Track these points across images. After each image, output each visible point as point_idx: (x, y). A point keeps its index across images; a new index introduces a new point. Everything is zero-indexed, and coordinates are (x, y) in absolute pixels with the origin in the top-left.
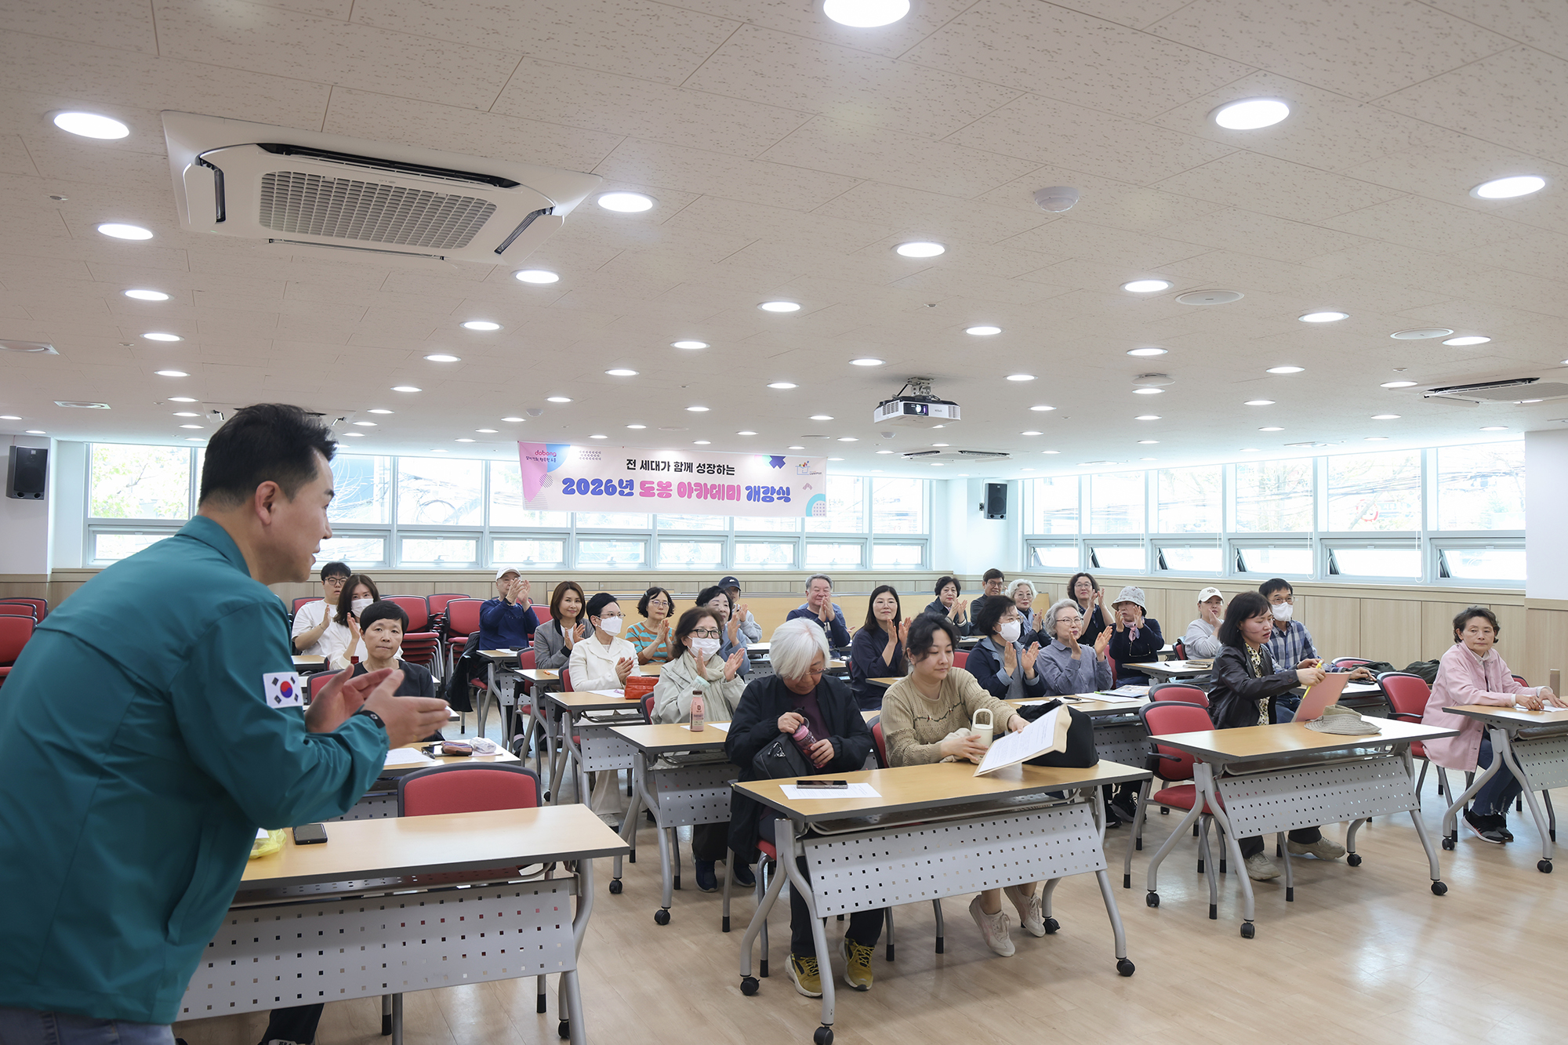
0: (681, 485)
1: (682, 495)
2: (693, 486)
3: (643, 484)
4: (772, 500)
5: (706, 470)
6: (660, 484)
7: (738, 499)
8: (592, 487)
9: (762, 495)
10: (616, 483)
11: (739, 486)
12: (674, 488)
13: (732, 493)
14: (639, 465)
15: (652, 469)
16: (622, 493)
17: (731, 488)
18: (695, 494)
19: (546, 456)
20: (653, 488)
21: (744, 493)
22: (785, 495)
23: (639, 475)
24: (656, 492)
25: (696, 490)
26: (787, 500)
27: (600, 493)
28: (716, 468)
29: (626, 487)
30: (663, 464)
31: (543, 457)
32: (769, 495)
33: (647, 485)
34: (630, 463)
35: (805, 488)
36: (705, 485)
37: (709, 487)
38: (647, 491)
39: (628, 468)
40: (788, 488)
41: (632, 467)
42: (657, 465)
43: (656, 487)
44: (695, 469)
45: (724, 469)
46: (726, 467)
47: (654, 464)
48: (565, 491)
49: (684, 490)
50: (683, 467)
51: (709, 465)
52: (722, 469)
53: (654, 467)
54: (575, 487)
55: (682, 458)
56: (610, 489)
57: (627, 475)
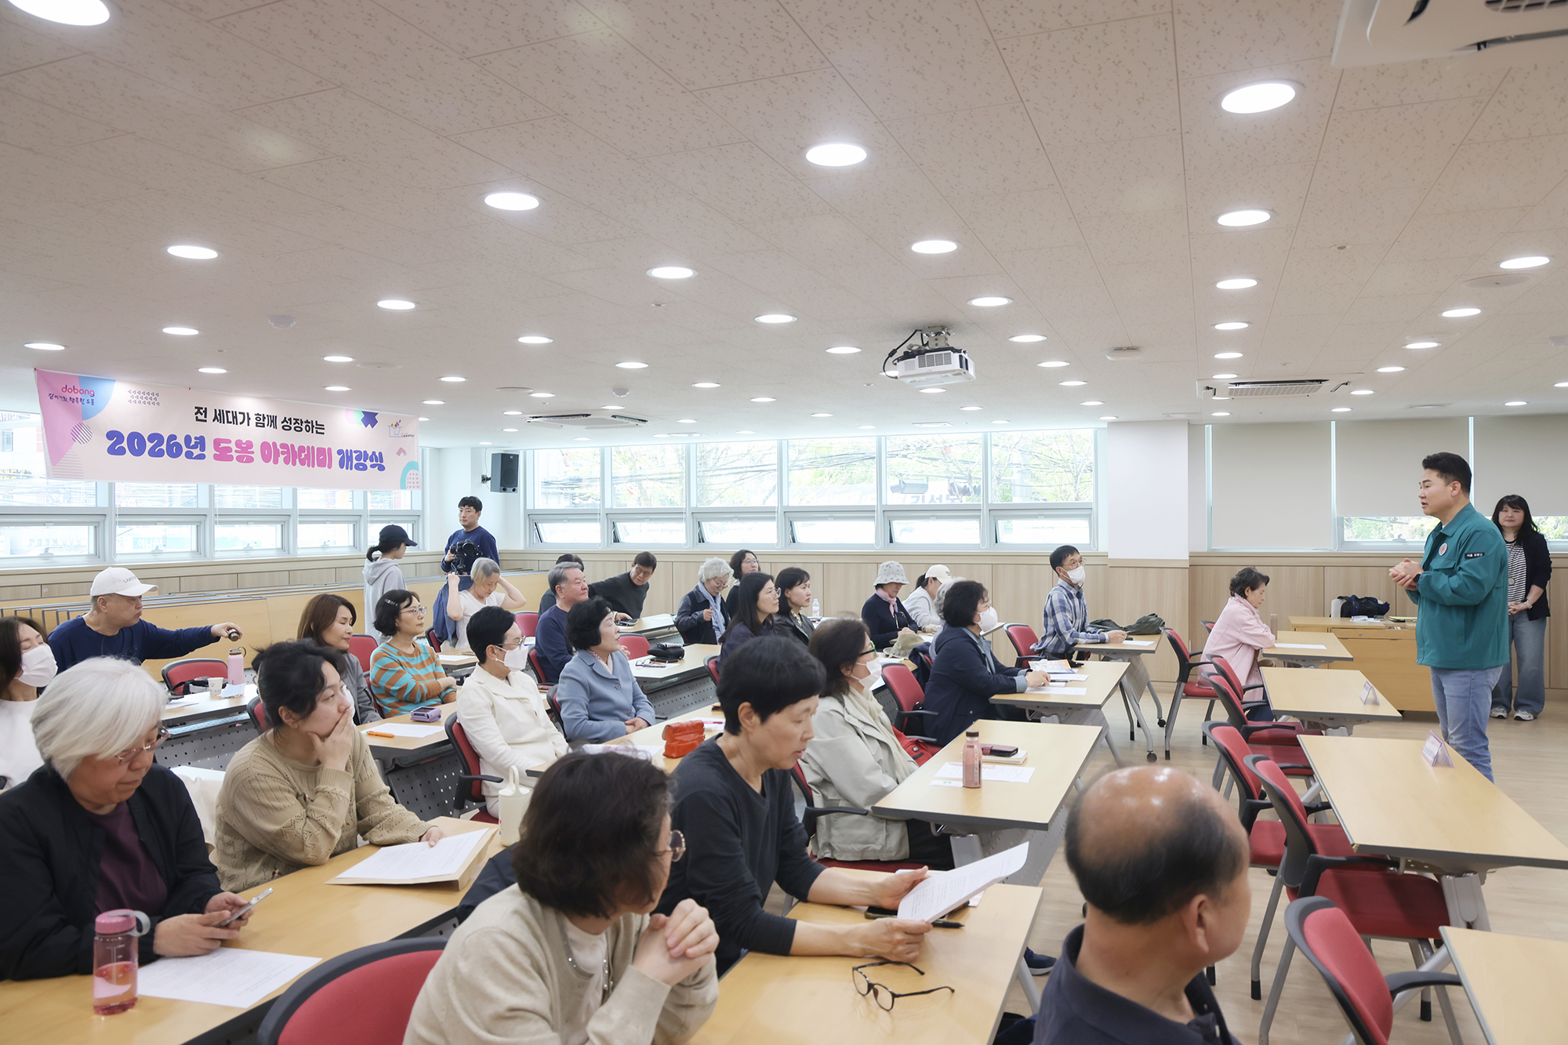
0: (265, 446)
1: (266, 458)
2: (278, 447)
3: (217, 442)
4: (365, 468)
5: (293, 426)
6: (238, 443)
7: (330, 467)
8: (149, 445)
9: (355, 462)
10: (181, 440)
11: (330, 449)
12: (256, 449)
13: (322, 457)
14: (211, 415)
15: (228, 422)
16: (189, 455)
17: (321, 451)
18: (281, 458)
19: (79, 396)
20: (230, 449)
21: (336, 458)
22: (378, 462)
23: (213, 430)
24: (235, 455)
25: (283, 453)
26: (382, 468)
27: (160, 454)
28: (304, 425)
29: (195, 447)
30: (242, 415)
31: (74, 396)
32: (362, 461)
33: (222, 445)
34: (198, 412)
35: (399, 453)
36: (292, 446)
37: (296, 450)
38: (223, 454)
39: (197, 419)
40: (380, 454)
41: (202, 417)
42: (234, 417)
43: (234, 448)
44: (279, 425)
45: (313, 426)
46: (314, 424)
47: (230, 415)
48: (112, 450)
49: (269, 452)
50: (266, 422)
51: (296, 420)
52: (310, 425)
53: (231, 419)
54: (125, 444)
55: (266, 410)
56: (174, 450)
57: (196, 430)
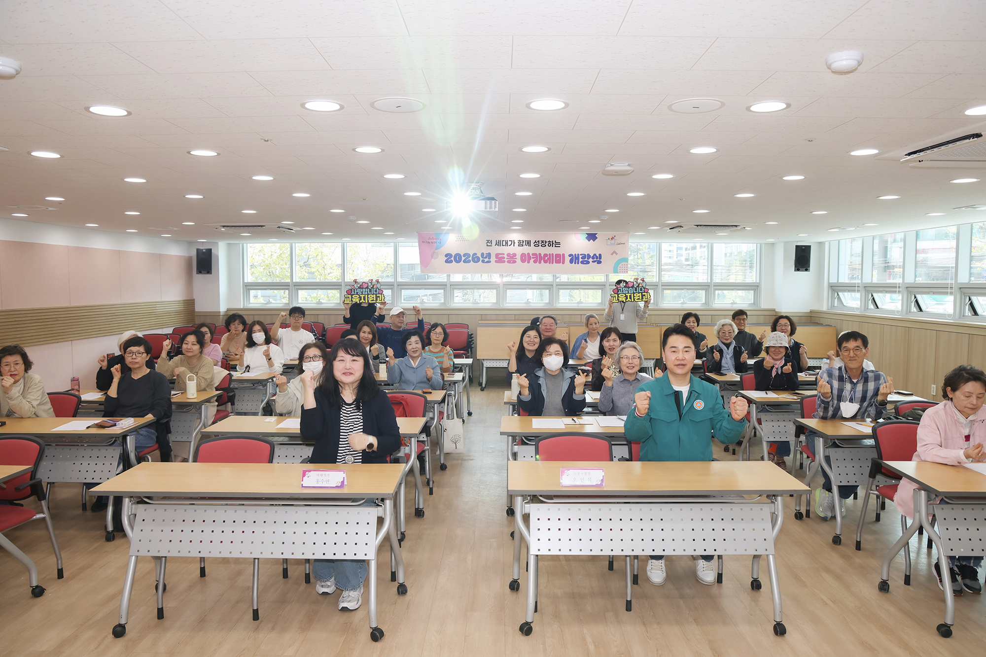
0: (523, 255)
1: (523, 261)
2: (531, 255)
3: (497, 255)
4: (588, 263)
5: (540, 245)
6: (508, 255)
7: (563, 263)
8: (463, 258)
9: (581, 260)
10: (479, 255)
11: (563, 255)
12: (518, 257)
13: (559, 259)
14: (494, 243)
15: (503, 245)
16: (483, 261)
17: (558, 256)
18: (532, 260)
19: (435, 241)
20: (504, 258)
21: (568, 259)
22: (598, 259)
23: (495, 250)
24: (506, 260)
25: (533, 258)
26: (599, 262)
27: (469, 262)
28: (547, 243)
29: (486, 258)
30: (511, 242)
31: (433, 241)
32: (586, 259)
33: (500, 256)
34: (488, 242)
35: (612, 254)
36: (540, 254)
37: (542, 256)
38: (500, 259)
39: (487, 245)
40: (600, 255)
41: (490, 244)
42: (506, 243)
43: (506, 257)
44: (532, 244)
45: (553, 244)
46: (554, 242)
47: (504, 242)
48: (447, 261)
49: (525, 258)
50: (524, 243)
51: (542, 242)
52: (551, 243)
53: (504, 244)
54: (452, 259)
55: (523, 237)
56: (476, 259)
57: (486, 250)
